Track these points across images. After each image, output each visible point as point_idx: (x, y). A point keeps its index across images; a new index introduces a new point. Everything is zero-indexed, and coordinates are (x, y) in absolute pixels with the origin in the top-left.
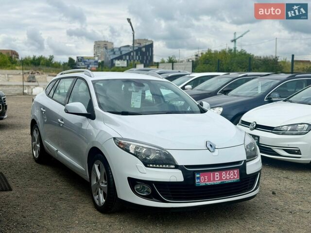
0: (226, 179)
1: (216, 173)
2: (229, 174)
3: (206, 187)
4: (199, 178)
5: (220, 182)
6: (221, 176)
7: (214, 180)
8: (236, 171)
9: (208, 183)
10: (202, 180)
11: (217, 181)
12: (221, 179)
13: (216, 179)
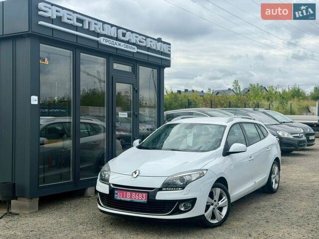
0: (135, 198)
1: (128, 193)
2: (138, 195)
3: (120, 201)
4: (117, 194)
5: (130, 199)
6: (131, 195)
7: (126, 197)
8: (144, 194)
9: (122, 199)
10: (118, 196)
11: (128, 199)
12: (131, 197)
13: (128, 197)
